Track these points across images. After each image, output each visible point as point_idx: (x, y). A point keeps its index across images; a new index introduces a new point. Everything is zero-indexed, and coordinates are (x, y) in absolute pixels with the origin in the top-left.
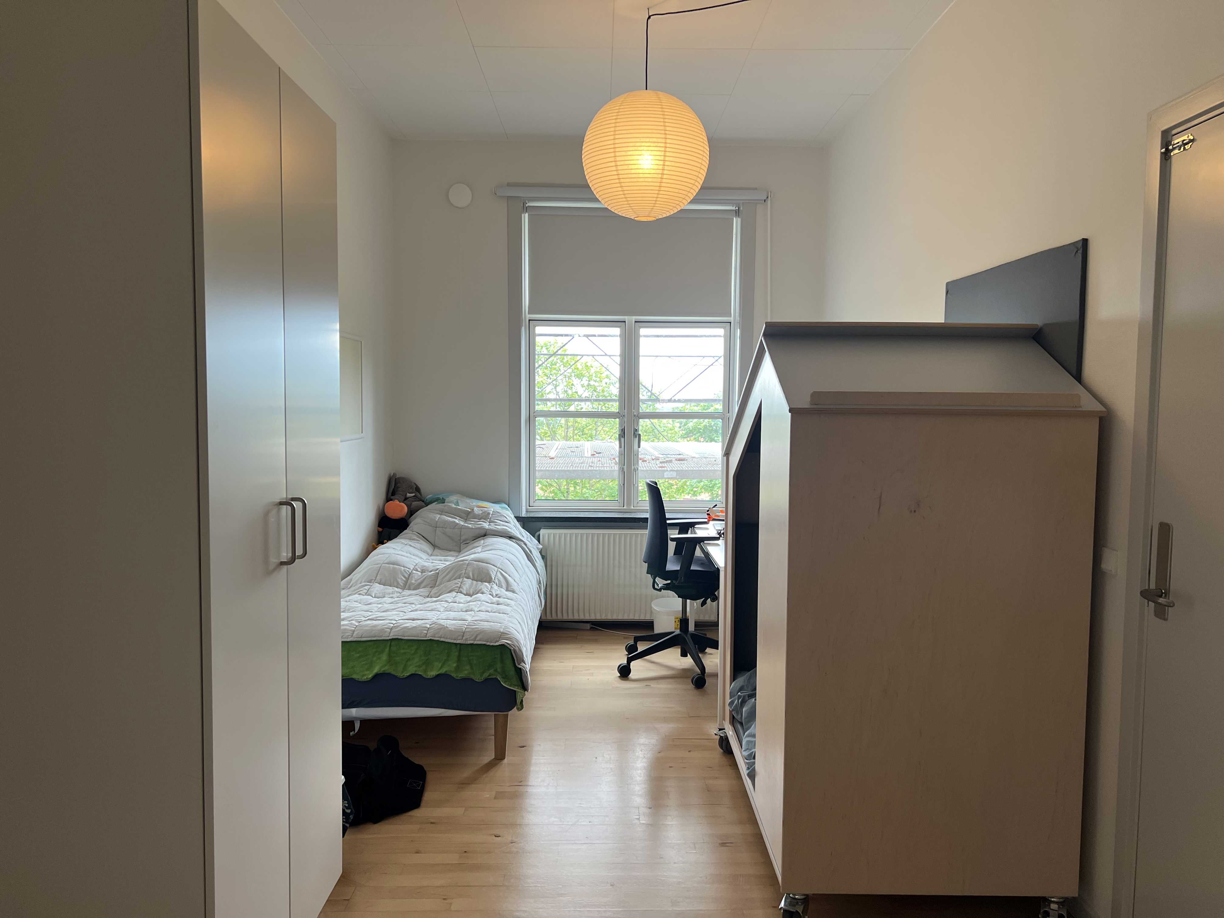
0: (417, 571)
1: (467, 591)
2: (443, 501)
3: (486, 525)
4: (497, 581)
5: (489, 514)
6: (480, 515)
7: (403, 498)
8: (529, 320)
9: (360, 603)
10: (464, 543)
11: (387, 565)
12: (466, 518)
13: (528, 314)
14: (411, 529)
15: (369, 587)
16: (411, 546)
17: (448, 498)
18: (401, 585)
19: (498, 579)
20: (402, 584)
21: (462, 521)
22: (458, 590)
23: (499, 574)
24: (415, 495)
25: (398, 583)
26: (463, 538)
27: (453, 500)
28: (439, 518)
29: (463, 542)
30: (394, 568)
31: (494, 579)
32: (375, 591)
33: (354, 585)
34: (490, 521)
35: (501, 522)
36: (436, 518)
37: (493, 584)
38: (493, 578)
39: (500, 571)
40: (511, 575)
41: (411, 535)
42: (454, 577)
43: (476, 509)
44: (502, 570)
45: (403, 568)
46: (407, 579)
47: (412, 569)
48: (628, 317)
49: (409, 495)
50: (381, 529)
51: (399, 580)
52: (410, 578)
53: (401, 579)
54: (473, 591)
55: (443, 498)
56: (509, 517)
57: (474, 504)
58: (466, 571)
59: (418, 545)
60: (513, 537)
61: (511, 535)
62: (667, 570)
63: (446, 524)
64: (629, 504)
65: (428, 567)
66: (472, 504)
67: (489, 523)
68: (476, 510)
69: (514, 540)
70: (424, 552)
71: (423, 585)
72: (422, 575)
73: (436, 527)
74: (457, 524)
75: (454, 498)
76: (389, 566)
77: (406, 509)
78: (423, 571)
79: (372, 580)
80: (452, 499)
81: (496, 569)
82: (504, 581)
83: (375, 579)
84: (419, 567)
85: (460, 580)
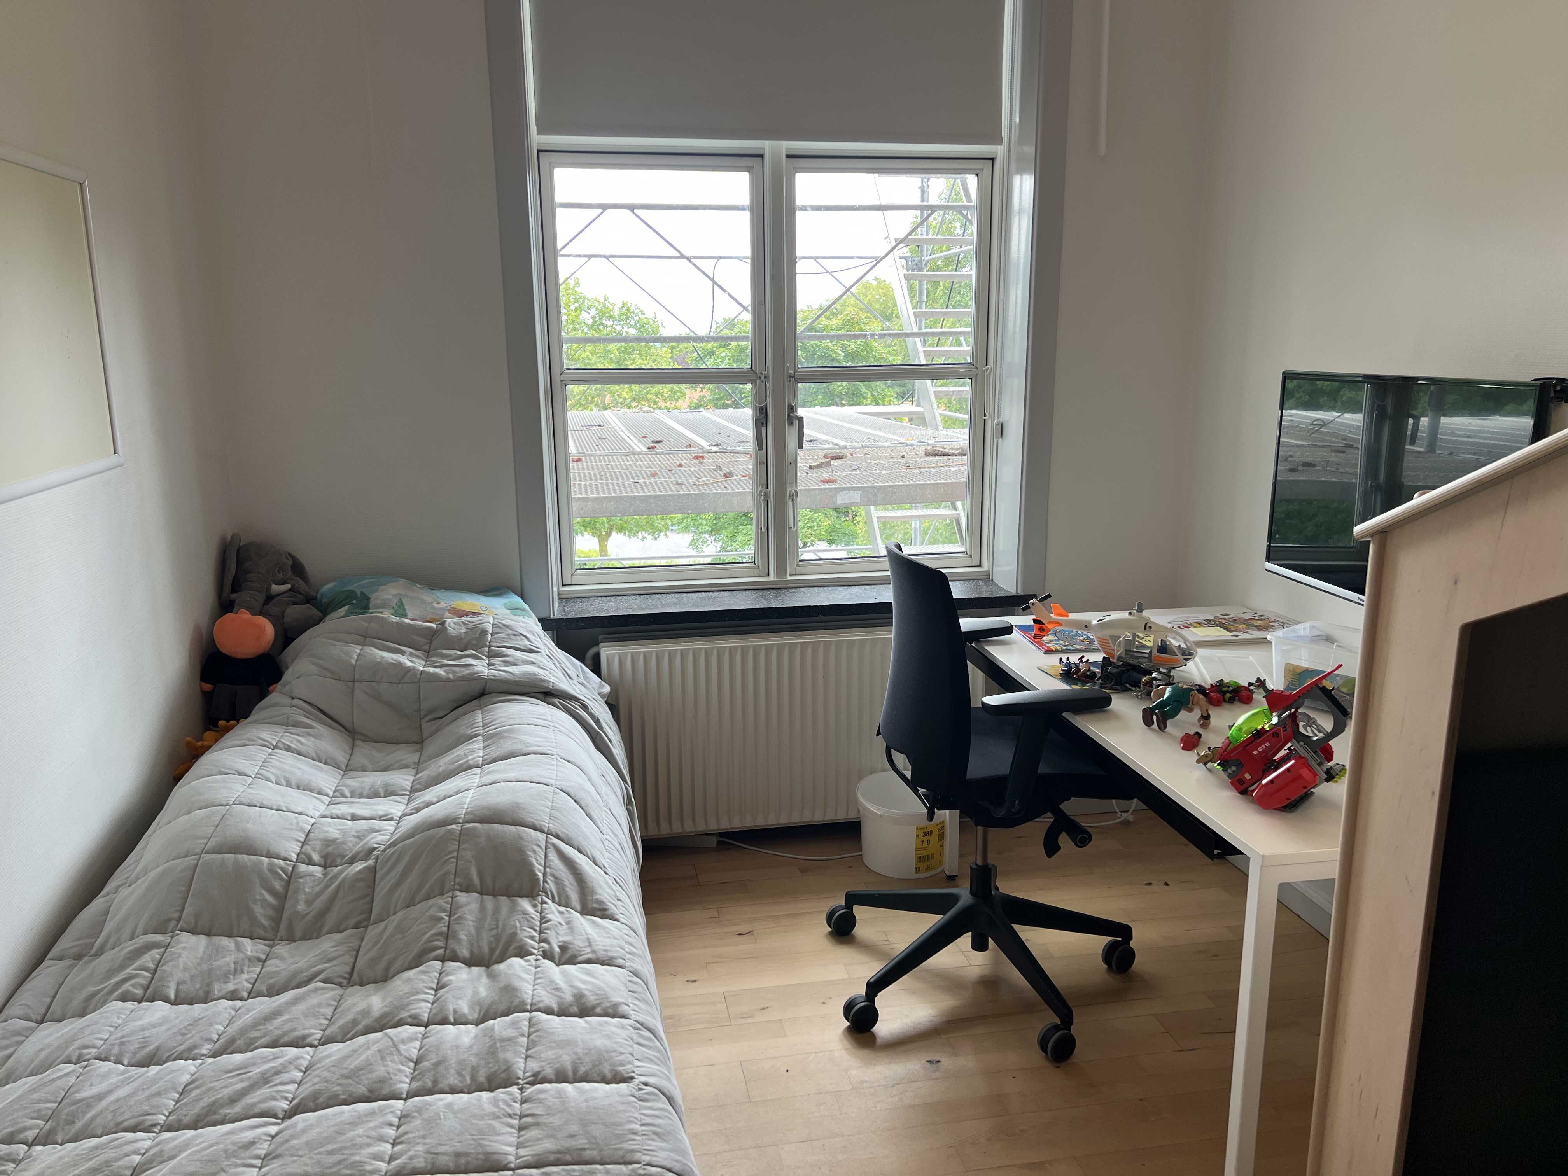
0: (310, 862)
1: (472, 945)
2: (362, 604)
3: (481, 667)
4: (551, 886)
5: (484, 632)
6: (462, 639)
7: (261, 598)
8: (539, 151)
9: (118, 1062)
10: (429, 717)
11: (213, 856)
12: (426, 647)
13: (538, 134)
14: (287, 688)
15: (155, 953)
16: (289, 749)
17: (376, 594)
18: (264, 927)
19: (553, 876)
20: (265, 922)
21: (418, 657)
22: (446, 948)
23: (553, 857)
24: (293, 586)
25: (253, 919)
26: (425, 706)
27: (389, 600)
28: (359, 655)
29: (426, 716)
30: (240, 869)
31: (545, 881)
32: (179, 975)
33: (111, 942)
34: (489, 652)
35: (518, 654)
36: (351, 657)
37: (543, 902)
38: (541, 876)
39: (554, 845)
40: (584, 844)
41: (286, 710)
42: (423, 891)
43: (451, 622)
44: (557, 837)
45: (266, 860)
46: (282, 898)
47: (294, 857)
48: (771, 142)
49: (276, 588)
50: (208, 687)
51: (258, 910)
52: (289, 894)
53: (264, 900)
54: (490, 943)
55: (362, 593)
56: (534, 635)
57: (443, 604)
58: (460, 862)
59: (308, 743)
60: (554, 693)
61: (548, 688)
62: (968, 776)
63: (378, 669)
64: (781, 568)
65: (343, 843)
66: (437, 606)
67: (489, 657)
68: (452, 625)
69: (556, 701)
70: (325, 763)
71: (331, 920)
72: (325, 875)
73: (354, 682)
74: (408, 670)
75: (390, 592)
76: (223, 859)
77: (269, 630)
78: (327, 862)
79: (169, 920)
80: (387, 597)
81: (541, 837)
82: (572, 880)
83: (177, 915)
84: (314, 850)
85: (442, 902)
